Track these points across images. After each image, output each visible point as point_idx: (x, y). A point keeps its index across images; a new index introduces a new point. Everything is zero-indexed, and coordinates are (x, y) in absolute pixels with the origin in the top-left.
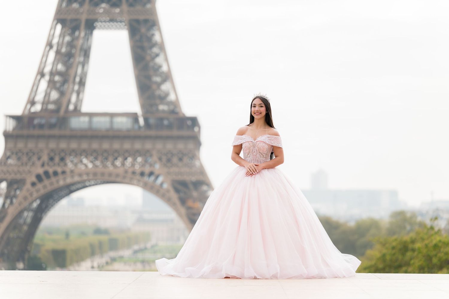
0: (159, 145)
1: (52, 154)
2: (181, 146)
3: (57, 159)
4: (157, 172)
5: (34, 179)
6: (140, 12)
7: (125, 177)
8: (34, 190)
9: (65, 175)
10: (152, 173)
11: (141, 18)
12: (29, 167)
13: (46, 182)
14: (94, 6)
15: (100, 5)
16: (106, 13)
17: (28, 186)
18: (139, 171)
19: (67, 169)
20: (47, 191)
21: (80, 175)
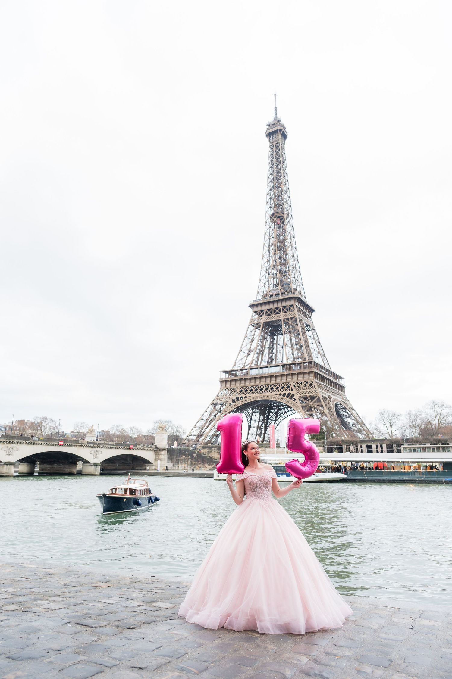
4: (292, 393)
5: (231, 402)
6: (289, 315)
7: (275, 397)
8: (230, 407)
9: (246, 398)
10: (289, 394)
11: (289, 317)
12: (230, 396)
13: (237, 403)
14: (268, 316)
15: (270, 315)
16: (273, 318)
17: (227, 405)
18: (282, 393)
19: (247, 395)
20: (236, 407)
21: (253, 398)
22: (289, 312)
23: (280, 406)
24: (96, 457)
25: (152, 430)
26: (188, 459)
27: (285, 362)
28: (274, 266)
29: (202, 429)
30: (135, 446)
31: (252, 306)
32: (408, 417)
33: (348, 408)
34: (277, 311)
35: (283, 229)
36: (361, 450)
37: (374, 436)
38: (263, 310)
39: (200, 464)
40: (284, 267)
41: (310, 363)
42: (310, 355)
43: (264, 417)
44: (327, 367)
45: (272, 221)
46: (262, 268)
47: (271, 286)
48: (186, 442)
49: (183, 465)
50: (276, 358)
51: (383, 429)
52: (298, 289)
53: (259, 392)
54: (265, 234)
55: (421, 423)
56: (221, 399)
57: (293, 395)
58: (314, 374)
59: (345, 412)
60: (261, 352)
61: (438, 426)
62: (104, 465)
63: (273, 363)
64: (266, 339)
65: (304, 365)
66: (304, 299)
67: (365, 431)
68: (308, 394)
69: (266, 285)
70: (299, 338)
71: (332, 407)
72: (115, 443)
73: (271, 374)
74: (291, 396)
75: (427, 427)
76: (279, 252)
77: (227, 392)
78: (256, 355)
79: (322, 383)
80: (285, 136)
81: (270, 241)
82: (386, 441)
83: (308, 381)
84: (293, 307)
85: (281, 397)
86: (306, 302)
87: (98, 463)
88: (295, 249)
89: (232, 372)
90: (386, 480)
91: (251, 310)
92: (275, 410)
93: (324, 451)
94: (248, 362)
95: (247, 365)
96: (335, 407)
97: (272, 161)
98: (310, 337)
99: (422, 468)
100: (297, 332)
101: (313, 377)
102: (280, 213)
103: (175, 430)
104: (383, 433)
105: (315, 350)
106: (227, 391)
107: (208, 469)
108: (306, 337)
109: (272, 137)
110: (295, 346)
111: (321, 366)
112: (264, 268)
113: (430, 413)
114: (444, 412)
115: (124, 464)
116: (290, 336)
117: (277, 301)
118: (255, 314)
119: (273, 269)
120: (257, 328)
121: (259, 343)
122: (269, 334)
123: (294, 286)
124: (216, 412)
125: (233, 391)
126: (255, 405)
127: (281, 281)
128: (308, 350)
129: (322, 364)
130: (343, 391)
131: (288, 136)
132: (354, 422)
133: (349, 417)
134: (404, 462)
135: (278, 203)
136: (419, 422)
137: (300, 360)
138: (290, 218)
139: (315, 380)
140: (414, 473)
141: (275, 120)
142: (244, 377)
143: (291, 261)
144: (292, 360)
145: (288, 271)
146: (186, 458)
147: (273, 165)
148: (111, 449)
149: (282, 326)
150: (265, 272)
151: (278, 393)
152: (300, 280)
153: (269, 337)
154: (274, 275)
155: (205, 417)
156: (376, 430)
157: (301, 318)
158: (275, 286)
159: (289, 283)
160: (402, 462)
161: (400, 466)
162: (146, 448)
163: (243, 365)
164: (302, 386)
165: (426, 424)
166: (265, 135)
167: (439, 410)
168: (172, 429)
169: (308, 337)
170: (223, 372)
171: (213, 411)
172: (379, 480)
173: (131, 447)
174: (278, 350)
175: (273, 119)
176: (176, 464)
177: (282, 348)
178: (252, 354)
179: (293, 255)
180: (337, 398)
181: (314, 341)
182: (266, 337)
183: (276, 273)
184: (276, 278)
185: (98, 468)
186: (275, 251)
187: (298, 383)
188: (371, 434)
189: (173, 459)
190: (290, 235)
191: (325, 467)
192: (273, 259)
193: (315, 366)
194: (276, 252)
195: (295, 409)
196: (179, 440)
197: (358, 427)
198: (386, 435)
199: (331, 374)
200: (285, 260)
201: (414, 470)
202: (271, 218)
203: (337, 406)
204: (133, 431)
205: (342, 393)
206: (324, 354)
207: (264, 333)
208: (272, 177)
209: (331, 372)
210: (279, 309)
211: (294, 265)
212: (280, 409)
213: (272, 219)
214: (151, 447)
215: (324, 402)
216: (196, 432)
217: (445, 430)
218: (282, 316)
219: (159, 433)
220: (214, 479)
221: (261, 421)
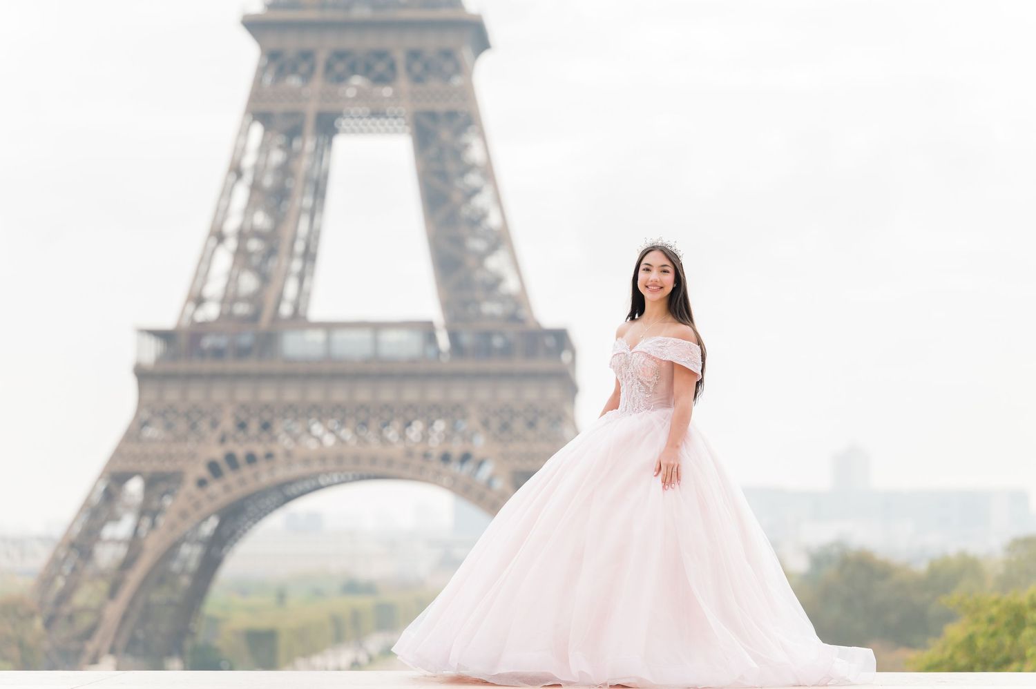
0: (483, 393)
1: (243, 416)
2: (531, 393)
3: (254, 427)
6: (438, 96)
7: (405, 466)
9: (273, 462)
11: (440, 108)
13: (232, 478)
14: (335, 83)
17: (188, 485)
19: (279, 448)
85: (435, 464)
125: (203, 424)
151: (418, 449)
218: (406, 99)
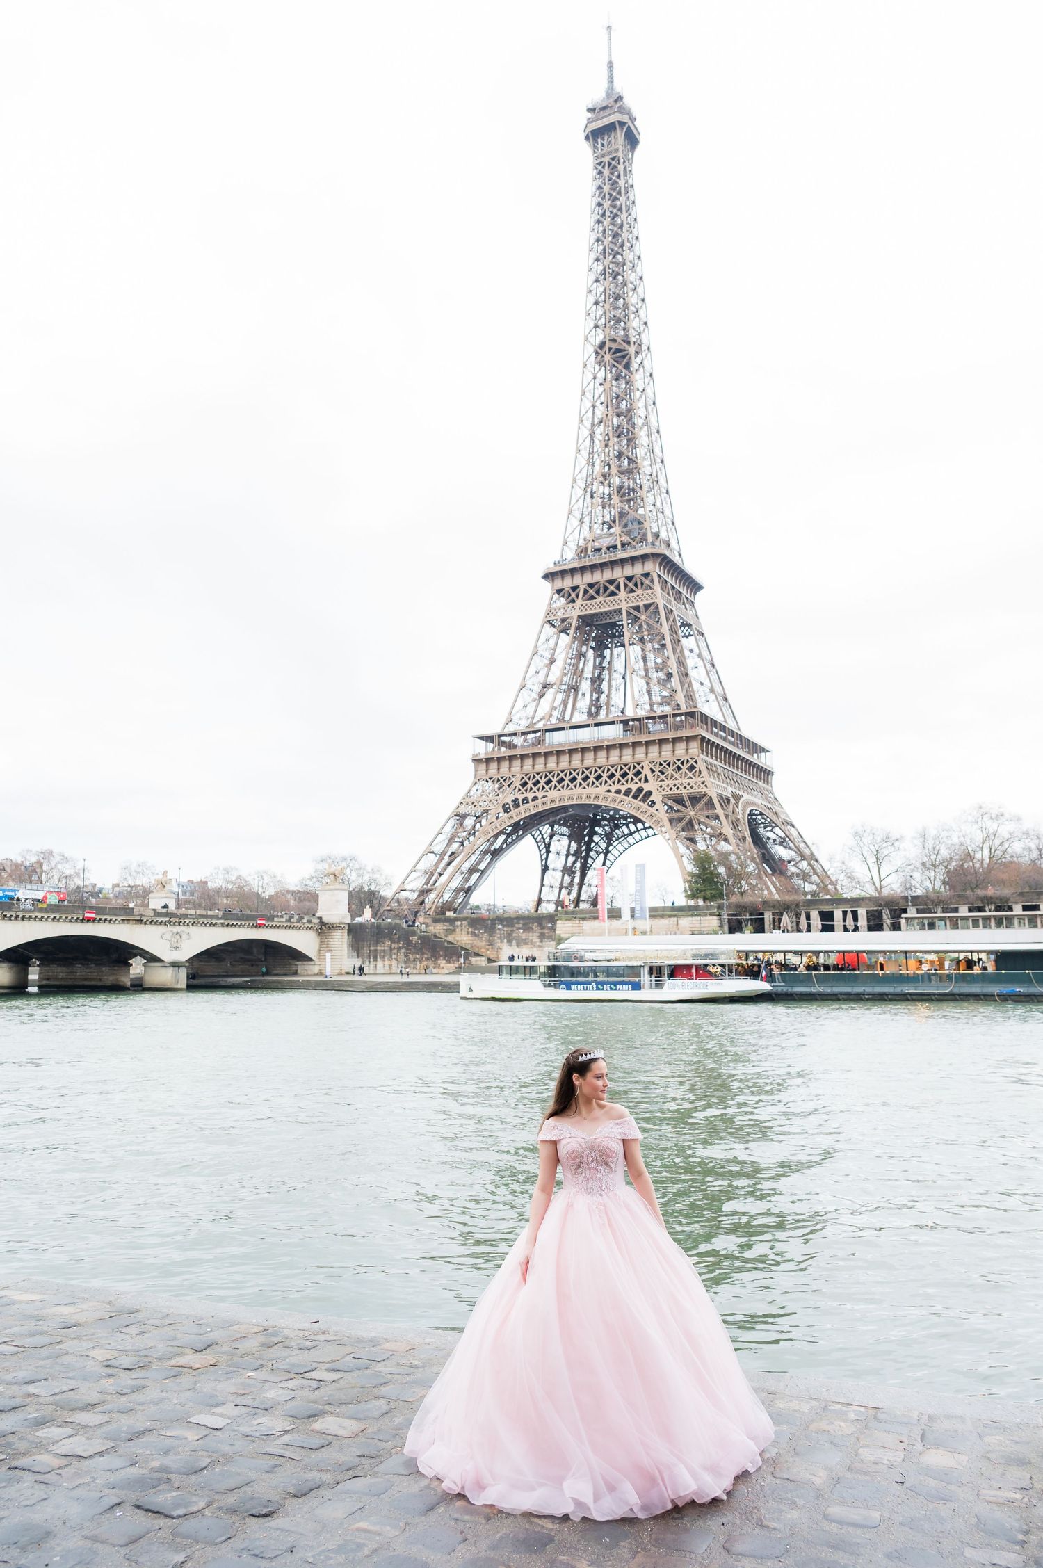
4: (646, 787)
5: (501, 810)
6: (641, 596)
7: (605, 799)
8: (497, 823)
9: (536, 802)
10: (640, 790)
11: (641, 604)
12: (498, 795)
13: (514, 812)
14: (589, 600)
15: (595, 598)
16: (601, 605)
17: (492, 817)
18: (623, 788)
19: (540, 794)
20: (512, 821)
21: (553, 801)
22: (639, 592)
23: (619, 819)
24: (176, 948)
25: (311, 880)
26: (399, 949)
27: (630, 713)
28: (604, 476)
29: (432, 874)
30: (270, 918)
31: (550, 576)
32: (919, 842)
33: (779, 823)
34: (612, 588)
35: (627, 383)
36: (806, 926)
37: (839, 888)
38: (578, 587)
39: (427, 959)
40: (629, 479)
41: (691, 715)
42: (690, 697)
43: (580, 846)
44: (731, 725)
45: (601, 363)
46: (574, 482)
47: (596, 526)
48: (394, 905)
49: (387, 963)
50: (608, 704)
51: (861, 872)
52: (663, 535)
53: (568, 785)
54: (583, 394)
55: (948, 856)
56: (476, 803)
57: (650, 793)
58: (699, 741)
59: (771, 831)
60: (573, 690)
61: (989, 864)
62: (196, 964)
63: (602, 717)
64: (584, 656)
65: (674, 720)
66: (677, 557)
67: (819, 876)
68: (686, 791)
69: (583, 525)
70: (663, 654)
71: (742, 821)
72: (220, 914)
73: (595, 742)
74: (645, 795)
75: (962, 865)
76: (616, 439)
77: (490, 786)
78: (560, 697)
79: (718, 763)
80: (632, 140)
81: (594, 413)
82: (867, 901)
83: (685, 758)
84: (650, 578)
85: (621, 796)
86: (681, 566)
87: (182, 962)
88: (656, 434)
89: (502, 738)
90: (864, 995)
91: (547, 587)
92: (606, 828)
93: (721, 926)
94: (540, 713)
95: (538, 722)
96: (749, 820)
97: (599, 204)
98: (691, 651)
99: (947, 964)
100: (660, 641)
101: (696, 750)
102: (619, 340)
103: (366, 877)
104: (859, 883)
105: (702, 684)
106: (490, 783)
107: (447, 971)
108: (682, 651)
109: (599, 140)
110: (654, 675)
111: (716, 722)
112: (580, 481)
113: (971, 833)
114: (1004, 831)
115: (244, 961)
116: (643, 650)
117: (613, 564)
118: (557, 595)
119: (602, 483)
120: (561, 632)
121: (568, 667)
122: (592, 644)
123: (654, 525)
124: (465, 834)
125: (506, 784)
126: (558, 818)
127: (622, 514)
128: (686, 685)
129: (719, 718)
130: (768, 782)
131: (642, 138)
132: (793, 854)
133: (781, 843)
134: (906, 952)
135: (615, 317)
136: (945, 853)
137: (667, 709)
138: (644, 354)
139: (701, 755)
140: (928, 977)
141: (608, 95)
142: (531, 751)
143: (646, 463)
144: (648, 707)
145: (638, 490)
146: (393, 946)
147: (603, 215)
148: (212, 928)
149: (622, 625)
150: (581, 492)
151: (613, 788)
152: (667, 512)
153: (591, 653)
154: (603, 498)
155: (438, 848)
156: (843, 875)
157: (669, 606)
158: (606, 526)
159: (641, 519)
160: (901, 952)
161: (896, 961)
162: (296, 925)
163: (529, 720)
164: (670, 770)
165: (961, 860)
166: (583, 135)
167: (992, 826)
168: (359, 875)
169: (687, 653)
170: (481, 738)
171: (457, 833)
172: (848, 994)
173: (259, 922)
174: (613, 683)
175: (603, 95)
176: (370, 962)
177: (624, 678)
178: (550, 693)
179: (651, 448)
180: (753, 799)
181: (701, 661)
182: (585, 653)
183: (609, 494)
184: (610, 505)
185: (183, 973)
186: (607, 438)
187: (661, 764)
188: (832, 883)
189: (363, 948)
190: (643, 397)
191: (723, 966)
192: (603, 459)
193: (702, 722)
194: (609, 440)
195: (652, 826)
196: (375, 902)
197: (801, 867)
198: (867, 885)
199: (741, 741)
200: (631, 461)
201: (928, 970)
202: (597, 353)
203: (754, 817)
204: (265, 882)
205: (765, 786)
206: (725, 694)
207: (579, 641)
208: (601, 248)
209: (741, 736)
210: (616, 583)
211: (654, 474)
212: (617, 826)
213: (599, 357)
214: (309, 922)
215: (723, 809)
216: (417, 883)
217: (1004, 873)
218: (623, 601)
219: (327, 887)
220: (462, 998)
221: (573, 855)
